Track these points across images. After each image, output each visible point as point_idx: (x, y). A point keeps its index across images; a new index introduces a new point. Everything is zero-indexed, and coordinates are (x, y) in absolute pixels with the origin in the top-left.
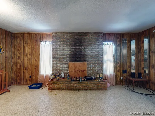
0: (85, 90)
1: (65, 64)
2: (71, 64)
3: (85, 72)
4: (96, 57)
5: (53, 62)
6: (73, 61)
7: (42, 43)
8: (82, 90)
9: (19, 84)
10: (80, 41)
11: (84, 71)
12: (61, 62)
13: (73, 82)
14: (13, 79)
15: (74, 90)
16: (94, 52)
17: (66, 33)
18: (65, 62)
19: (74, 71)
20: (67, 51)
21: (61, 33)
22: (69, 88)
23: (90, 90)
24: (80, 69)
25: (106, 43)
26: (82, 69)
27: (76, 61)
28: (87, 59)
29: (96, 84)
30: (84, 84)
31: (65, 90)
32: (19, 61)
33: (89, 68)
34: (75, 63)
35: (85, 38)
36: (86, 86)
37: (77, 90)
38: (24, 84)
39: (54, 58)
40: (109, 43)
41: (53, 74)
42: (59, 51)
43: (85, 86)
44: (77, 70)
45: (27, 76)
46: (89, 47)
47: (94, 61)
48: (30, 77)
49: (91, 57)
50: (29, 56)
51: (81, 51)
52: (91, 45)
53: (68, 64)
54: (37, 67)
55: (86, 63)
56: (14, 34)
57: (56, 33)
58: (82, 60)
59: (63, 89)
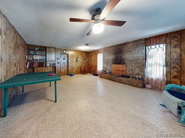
0: (119, 82)
1: (110, 65)
2: (114, 66)
3: (125, 72)
4: (136, 61)
5: (103, 64)
6: (115, 64)
7: (98, 54)
8: (118, 82)
9: (90, 73)
10: (120, 50)
11: (123, 71)
12: (108, 64)
13: (112, 76)
14: (88, 70)
15: (112, 80)
16: (134, 57)
17: (110, 47)
18: (109, 64)
19: (115, 70)
20: (111, 57)
21: (107, 48)
22: (110, 79)
23: (124, 83)
24: (120, 69)
25: (153, 47)
26: (122, 70)
27: (117, 64)
28: (126, 62)
29: (129, 81)
30: (119, 79)
31: (107, 79)
32: (90, 63)
33: (128, 69)
34: (117, 65)
35: (124, 47)
36: (121, 80)
37: (114, 81)
38: (92, 74)
39: (103, 62)
40: (157, 46)
41: (103, 71)
42: (107, 58)
43: (119, 80)
44: (118, 70)
45: (93, 70)
46: (128, 54)
47: (133, 64)
48: (94, 71)
49: (130, 61)
50: (93, 61)
51: (121, 57)
52: (130, 52)
53: (111, 65)
54: (96, 66)
55: (125, 66)
56: (89, 52)
57: (104, 48)
58: (122, 63)
59: (106, 78)
